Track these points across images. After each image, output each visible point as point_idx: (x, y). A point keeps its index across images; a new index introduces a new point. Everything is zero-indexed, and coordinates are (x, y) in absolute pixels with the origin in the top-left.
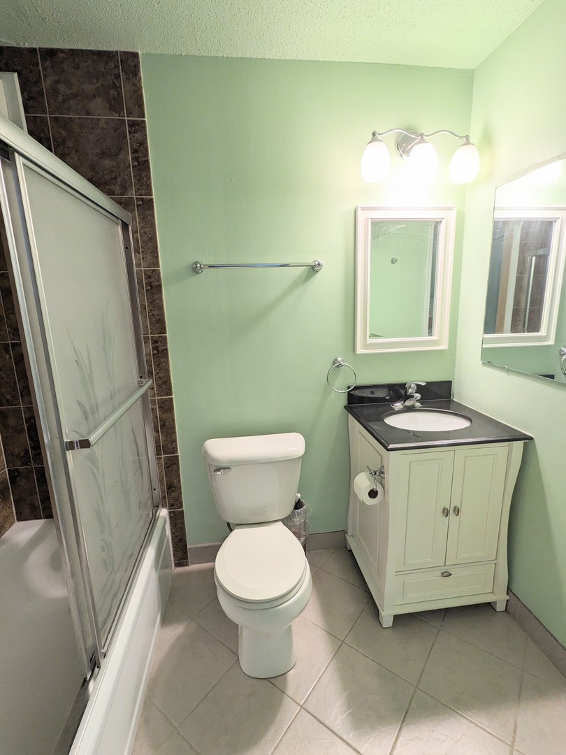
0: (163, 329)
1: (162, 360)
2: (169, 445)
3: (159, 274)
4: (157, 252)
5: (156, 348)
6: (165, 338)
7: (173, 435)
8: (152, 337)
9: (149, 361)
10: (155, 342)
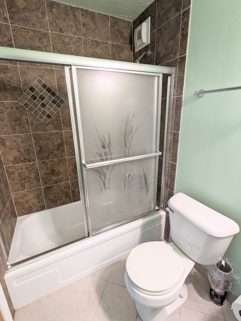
0: (178, 129)
1: (175, 144)
2: (171, 186)
3: (182, 99)
4: (183, 87)
5: (174, 138)
6: (179, 133)
7: (173, 182)
8: (173, 132)
9: (170, 144)
10: (174, 135)
